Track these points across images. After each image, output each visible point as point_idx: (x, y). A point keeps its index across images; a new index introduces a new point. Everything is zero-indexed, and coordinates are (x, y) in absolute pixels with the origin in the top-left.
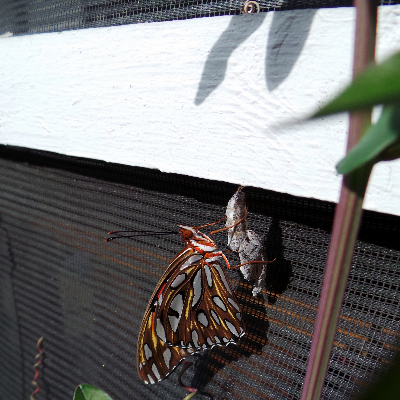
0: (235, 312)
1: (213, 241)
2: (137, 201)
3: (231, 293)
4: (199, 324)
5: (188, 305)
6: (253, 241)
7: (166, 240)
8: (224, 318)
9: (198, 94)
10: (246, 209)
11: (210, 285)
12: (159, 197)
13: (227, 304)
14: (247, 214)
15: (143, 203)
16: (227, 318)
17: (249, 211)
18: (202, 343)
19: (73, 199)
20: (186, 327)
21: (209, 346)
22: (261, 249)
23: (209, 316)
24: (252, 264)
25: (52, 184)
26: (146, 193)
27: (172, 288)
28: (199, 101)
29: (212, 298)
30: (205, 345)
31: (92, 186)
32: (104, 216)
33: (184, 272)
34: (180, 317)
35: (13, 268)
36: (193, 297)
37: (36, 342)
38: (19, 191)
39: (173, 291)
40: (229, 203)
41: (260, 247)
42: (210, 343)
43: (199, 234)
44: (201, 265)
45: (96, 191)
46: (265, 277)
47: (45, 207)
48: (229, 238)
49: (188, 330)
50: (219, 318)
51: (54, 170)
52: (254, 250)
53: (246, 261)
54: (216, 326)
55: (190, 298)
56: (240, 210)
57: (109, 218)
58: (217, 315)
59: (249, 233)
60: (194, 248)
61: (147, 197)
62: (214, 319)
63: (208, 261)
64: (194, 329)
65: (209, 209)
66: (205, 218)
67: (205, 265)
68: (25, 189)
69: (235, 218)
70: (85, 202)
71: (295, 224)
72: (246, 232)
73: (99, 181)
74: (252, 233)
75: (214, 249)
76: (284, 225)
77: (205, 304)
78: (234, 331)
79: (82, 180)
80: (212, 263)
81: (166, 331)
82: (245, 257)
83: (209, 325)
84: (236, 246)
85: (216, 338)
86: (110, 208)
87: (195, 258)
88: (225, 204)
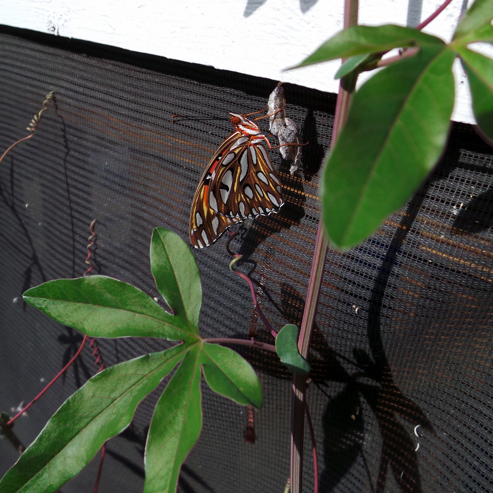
0: (275, 185)
1: (257, 127)
2: (191, 92)
3: (272, 169)
4: (246, 196)
5: (237, 180)
6: (289, 127)
7: (217, 127)
8: (266, 190)
9: (247, 8)
10: (284, 101)
11: (255, 163)
12: (212, 89)
13: (269, 178)
14: (285, 104)
15: (197, 94)
16: (268, 191)
17: (287, 102)
18: (248, 213)
19: (130, 89)
20: (234, 199)
21: (253, 216)
22: (296, 133)
23: (253, 189)
24: (289, 146)
25: (109, 74)
26: (200, 85)
27: (223, 165)
28: (248, 13)
29: (256, 174)
30: (250, 215)
31: (149, 77)
32: (160, 105)
33: (233, 152)
34: (230, 190)
35: (67, 154)
36: (240, 173)
37: (89, 225)
38: (76, 80)
39: (224, 168)
40: (270, 96)
41: (295, 131)
42: (255, 213)
43: (246, 121)
44: (247, 146)
45: (153, 82)
46: (300, 157)
47: (102, 96)
48: (270, 124)
49: (236, 202)
50: (262, 191)
51: (112, 62)
52: (290, 134)
53: (284, 143)
54: (259, 198)
55: (238, 174)
56: (280, 101)
57: (165, 107)
58: (261, 188)
59: (286, 120)
60: (242, 132)
61: (200, 89)
62: (258, 192)
63: (253, 142)
64: (242, 200)
65: (255, 100)
66: (252, 108)
67: (250, 145)
68: (82, 78)
69: (275, 108)
70: (141, 92)
71: (325, 114)
72: (284, 119)
73: (156, 74)
74: (289, 120)
75: (258, 133)
76: (317, 114)
77: (251, 180)
78: (275, 202)
79: (140, 72)
80: (256, 144)
81: (217, 202)
82: (283, 139)
83: (254, 197)
84: (276, 130)
85: (260, 208)
86: (165, 98)
87: (243, 140)
88: (268, 97)
